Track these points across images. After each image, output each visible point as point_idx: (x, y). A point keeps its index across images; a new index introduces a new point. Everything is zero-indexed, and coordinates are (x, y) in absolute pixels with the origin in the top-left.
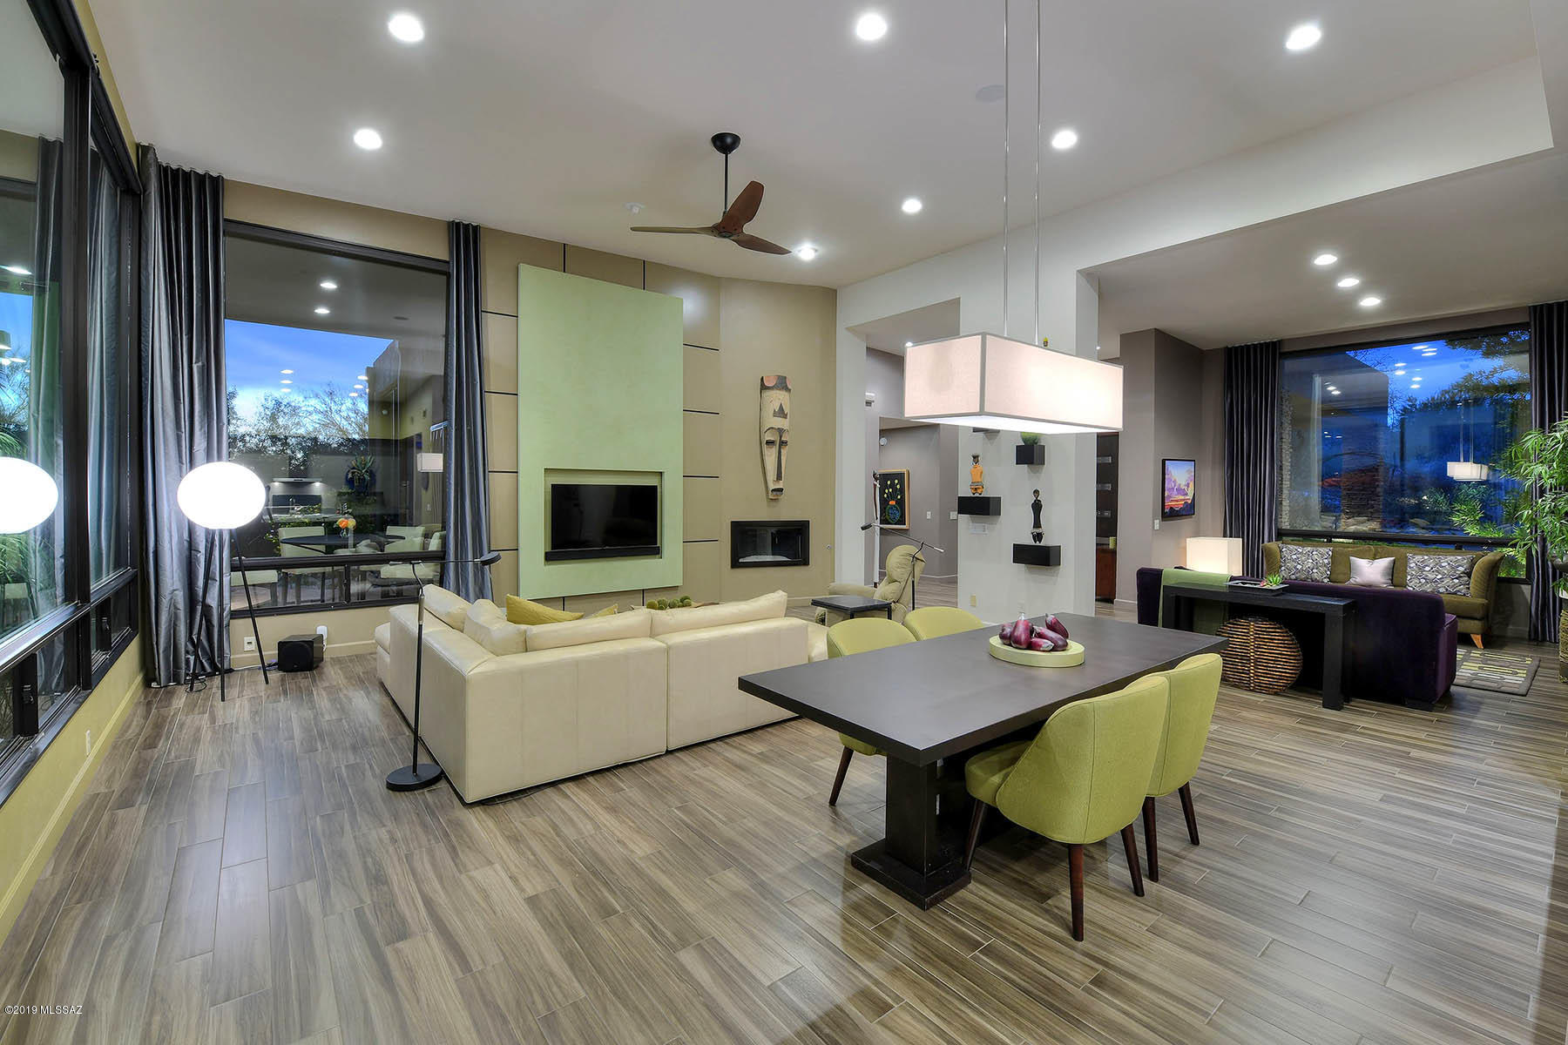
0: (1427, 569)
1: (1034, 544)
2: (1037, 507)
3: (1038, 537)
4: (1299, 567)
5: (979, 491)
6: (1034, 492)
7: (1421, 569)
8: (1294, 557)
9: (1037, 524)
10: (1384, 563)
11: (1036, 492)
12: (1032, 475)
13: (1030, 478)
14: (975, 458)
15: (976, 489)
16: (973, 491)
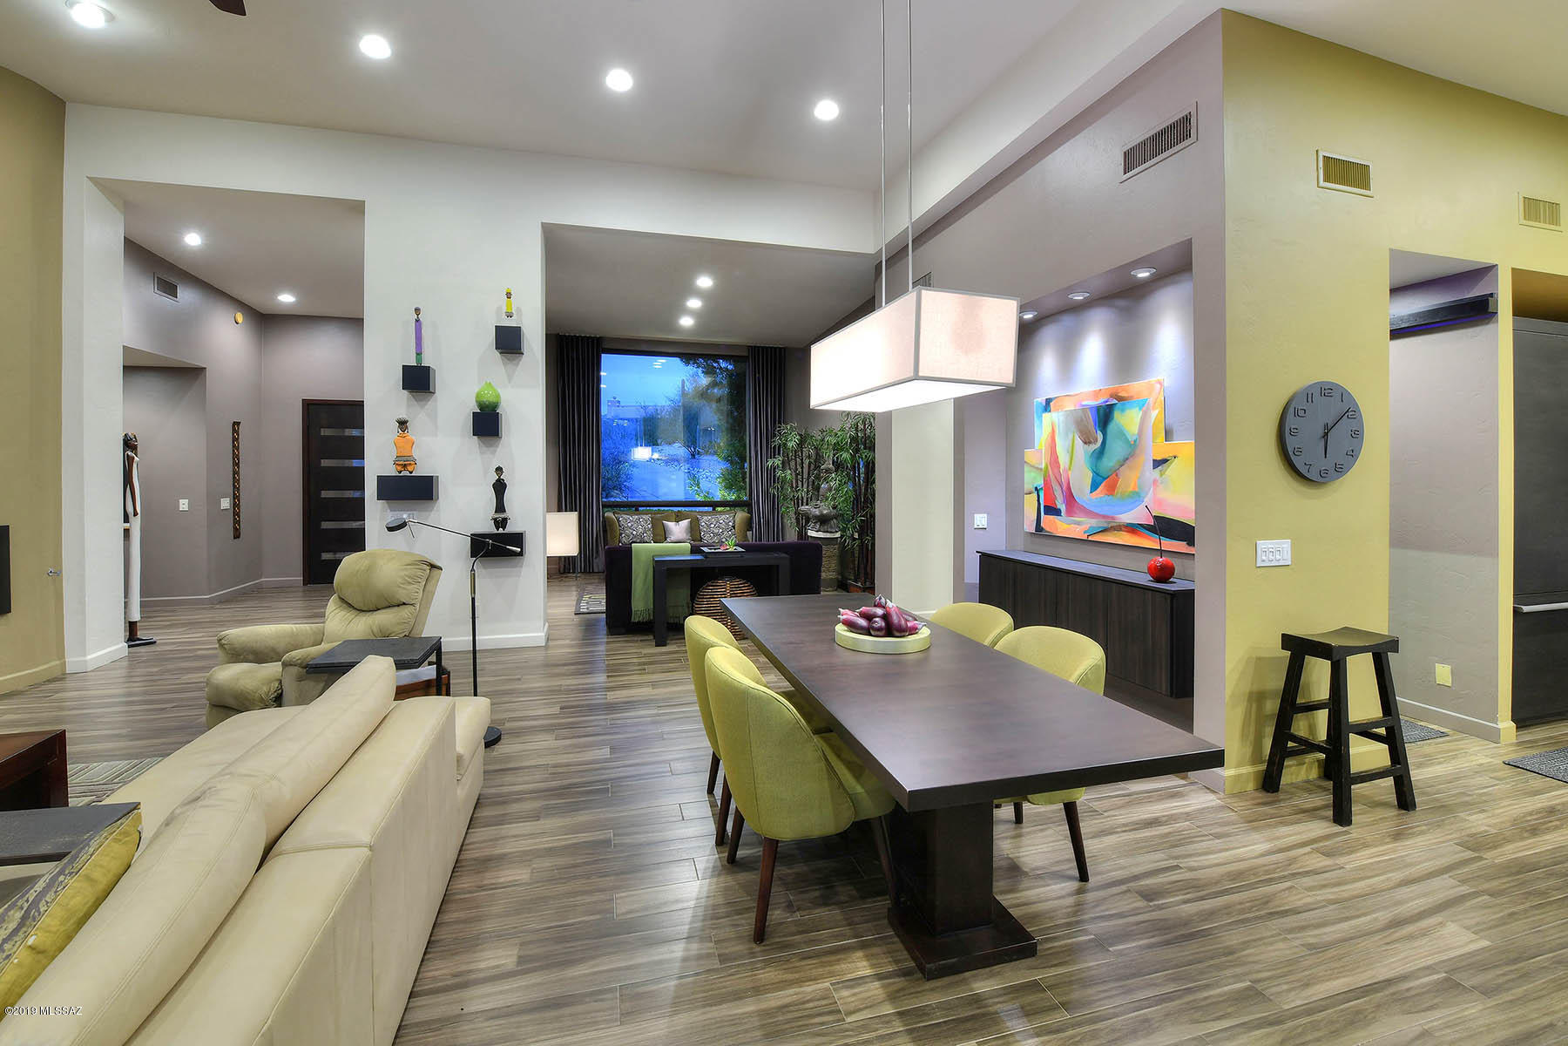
0: (712, 526)
1: (496, 532)
2: (500, 487)
3: (501, 523)
4: (634, 533)
5: (410, 468)
6: (497, 469)
7: (709, 526)
8: (629, 525)
9: (500, 507)
10: (685, 523)
11: (499, 470)
12: (485, 449)
13: (482, 453)
14: (403, 424)
15: (405, 466)
16: (399, 468)
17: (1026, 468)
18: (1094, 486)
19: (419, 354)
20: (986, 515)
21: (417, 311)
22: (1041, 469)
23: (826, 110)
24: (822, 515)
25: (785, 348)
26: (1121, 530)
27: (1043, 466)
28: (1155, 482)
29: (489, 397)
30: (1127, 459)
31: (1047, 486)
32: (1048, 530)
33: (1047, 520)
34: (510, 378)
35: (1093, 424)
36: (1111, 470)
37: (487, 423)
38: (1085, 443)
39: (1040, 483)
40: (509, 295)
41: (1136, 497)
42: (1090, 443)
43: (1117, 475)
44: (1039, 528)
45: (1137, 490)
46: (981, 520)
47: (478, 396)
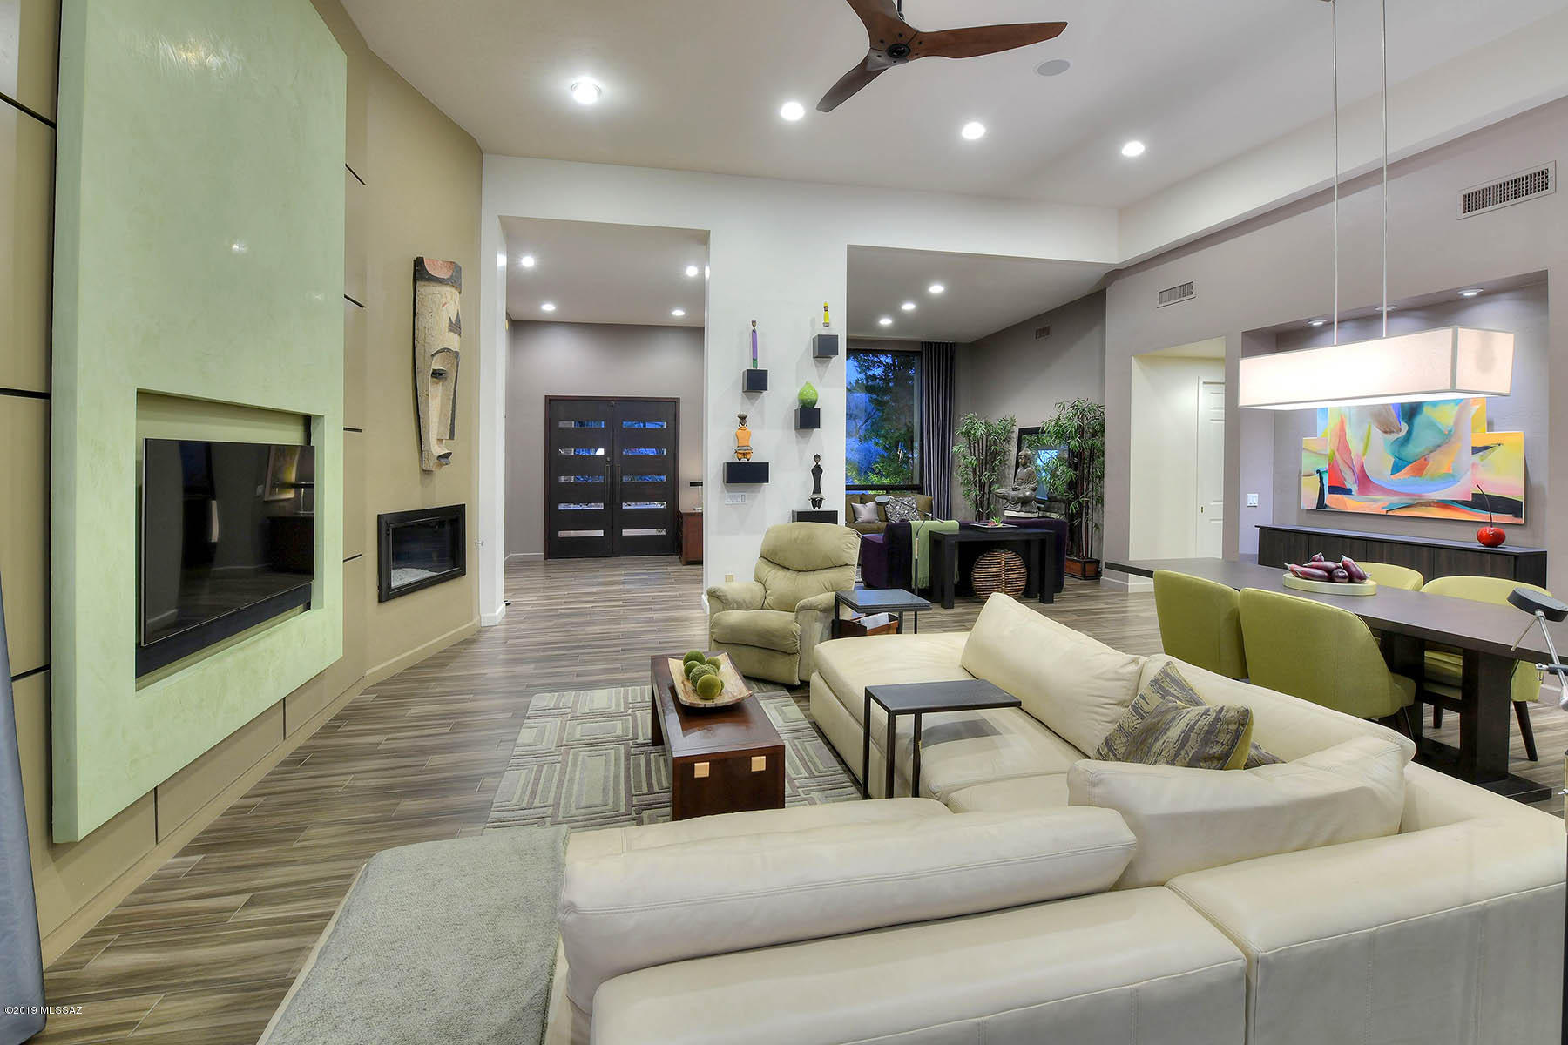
1: (814, 510)
2: (817, 472)
3: (817, 502)
5: (748, 456)
6: (815, 457)
7: (894, 508)
9: (817, 490)
11: (817, 457)
12: (800, 439)
13: (798, 442)
14: (743, 419)
15: (744, 454)
16: (740, 456)
17: (1304, 453)
18: (1396, 469)
19: (755, 360)
20: (1257, 495)
21: (754, 323)
22: (1325, 455)
23: (1133, 149)
24: (1026, 497)
25: (955, 344)
26: (1430, 506)
27: (1328, 452)
28: (1473, 465)
29: (810, 396)
30: (1439, 446)
31: (1333, 468)
32: (1334, 506)
33: (1330, 499)
34: (821, 377)
35: (1395, 415)
36: (1417, 456)
37: (808, 417)
38: (1386, 432)
39: (1324, 466)
40: (826, 308)
41: (1451, 478)
42: (1391, 432)
43: (1425, 460)
44: (1321, 503)
45: (1451, 472)
46: (1253, 499)
47: (800, 394)
